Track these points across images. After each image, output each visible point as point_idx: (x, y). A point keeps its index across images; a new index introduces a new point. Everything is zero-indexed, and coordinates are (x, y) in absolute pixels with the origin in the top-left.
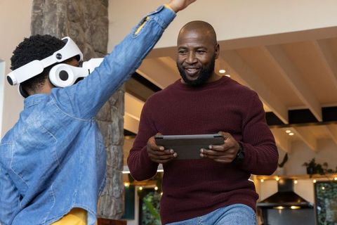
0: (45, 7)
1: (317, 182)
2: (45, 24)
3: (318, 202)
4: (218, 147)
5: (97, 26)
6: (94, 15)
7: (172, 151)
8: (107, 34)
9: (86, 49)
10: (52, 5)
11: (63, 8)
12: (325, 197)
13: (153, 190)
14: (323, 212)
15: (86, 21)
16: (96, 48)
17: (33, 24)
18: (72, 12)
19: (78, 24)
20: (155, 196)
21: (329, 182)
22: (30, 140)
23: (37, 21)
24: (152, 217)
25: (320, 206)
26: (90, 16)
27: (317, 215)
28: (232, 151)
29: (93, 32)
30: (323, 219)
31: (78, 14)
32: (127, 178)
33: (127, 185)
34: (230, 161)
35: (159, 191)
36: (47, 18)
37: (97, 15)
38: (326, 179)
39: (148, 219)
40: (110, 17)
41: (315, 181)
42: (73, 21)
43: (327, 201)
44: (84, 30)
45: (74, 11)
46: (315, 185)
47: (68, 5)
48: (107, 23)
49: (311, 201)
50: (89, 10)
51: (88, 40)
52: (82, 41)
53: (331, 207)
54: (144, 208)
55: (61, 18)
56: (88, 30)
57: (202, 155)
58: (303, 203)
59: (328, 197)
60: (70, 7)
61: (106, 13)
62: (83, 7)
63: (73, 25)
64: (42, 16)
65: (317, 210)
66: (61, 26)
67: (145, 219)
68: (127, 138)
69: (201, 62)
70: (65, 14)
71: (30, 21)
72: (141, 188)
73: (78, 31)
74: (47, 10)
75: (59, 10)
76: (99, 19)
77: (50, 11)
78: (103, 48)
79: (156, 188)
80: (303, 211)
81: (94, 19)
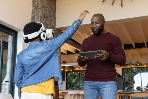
0: (36, 13)
1: (123, 68)
2: (36, 19)
3: (123, 74)
4: (100, 55)
5: (52, 19)
6: (51, 16)
7: (86, 57)
8: (55, 22)
9: (49, 27)
10: (38, 12)
11: (41, 13)
12: (125, 73)
13: (70, 71)
14: (125, 78)
15: (49, 18)
16: (52, 26)
17: (32, 19)
18: (44, 14)
19: (46, 18)
20: (71, 73)
21: (126, 68)
22: (36, 55)
23: (33, 18)
24: (70, 80)
25: (124, 76)
26: (50, 16)
27: (123, 79)
28: (105, 56)
29: (51, 21)
30: (125, 80)
31: (46, 15)
32: (62, 68)
33: (62, 70)
34: (105, 59)
35: (72, 72)
36: (36, 17)
37: (52, 15)
38: (126, 67)
39: (69, 81)
40: (57, 16)
41: (122, 68)
42: (45, 18)
43: (126, 74)
44: (48, 21)
45: (45, 14)
46: (122, 69)
47: (43, 12)
48: (55, 18)
49: (121, 74)
50: (49, 14)
51: (49, 24)
52: (48, 24)
53: (127, 76)
54: (68, 77)
55: (41, 17)
56: (49, 21)
57: (96, 58)
58: (118, 75)
59: (126, 73)
60: (43, 13)
61: (55, 15)
62: (48, 13)
63: (45, 19)
64: (35, 16)
65: (123, 77)
66: (41, 19)
67: (68, 80)
68: (62, 55)
69: (98, 27)
70: (42, 15)
71: (31, 18)
72: (67, 71)
73: (46, 21)
74: (36, 14)
75: (40, 14)
76: (53, 17)
77: (37, 14)
78: (54, 26)
79: (72, 71)
80: (118, 78)
81: (51, 17)
